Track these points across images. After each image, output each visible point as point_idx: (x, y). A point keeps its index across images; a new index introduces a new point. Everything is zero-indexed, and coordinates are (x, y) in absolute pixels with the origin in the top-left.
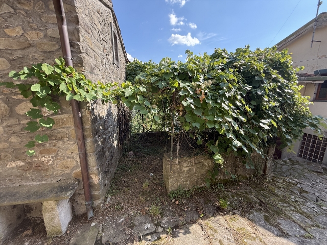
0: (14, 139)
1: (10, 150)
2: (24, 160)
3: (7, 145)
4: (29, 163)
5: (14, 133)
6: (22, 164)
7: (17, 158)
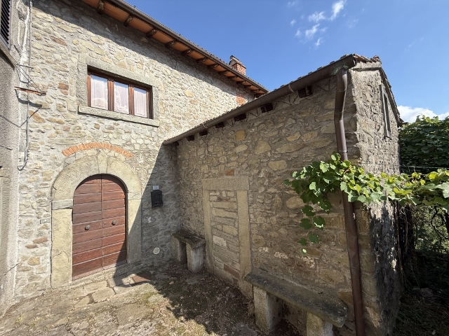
0: (282, 231)
1: (279, 240)
2: (288, 254)
3: (277, 235)
4: (292, 258)
5: (284, 225)
6: (286, 257)
7: (283, 250)
